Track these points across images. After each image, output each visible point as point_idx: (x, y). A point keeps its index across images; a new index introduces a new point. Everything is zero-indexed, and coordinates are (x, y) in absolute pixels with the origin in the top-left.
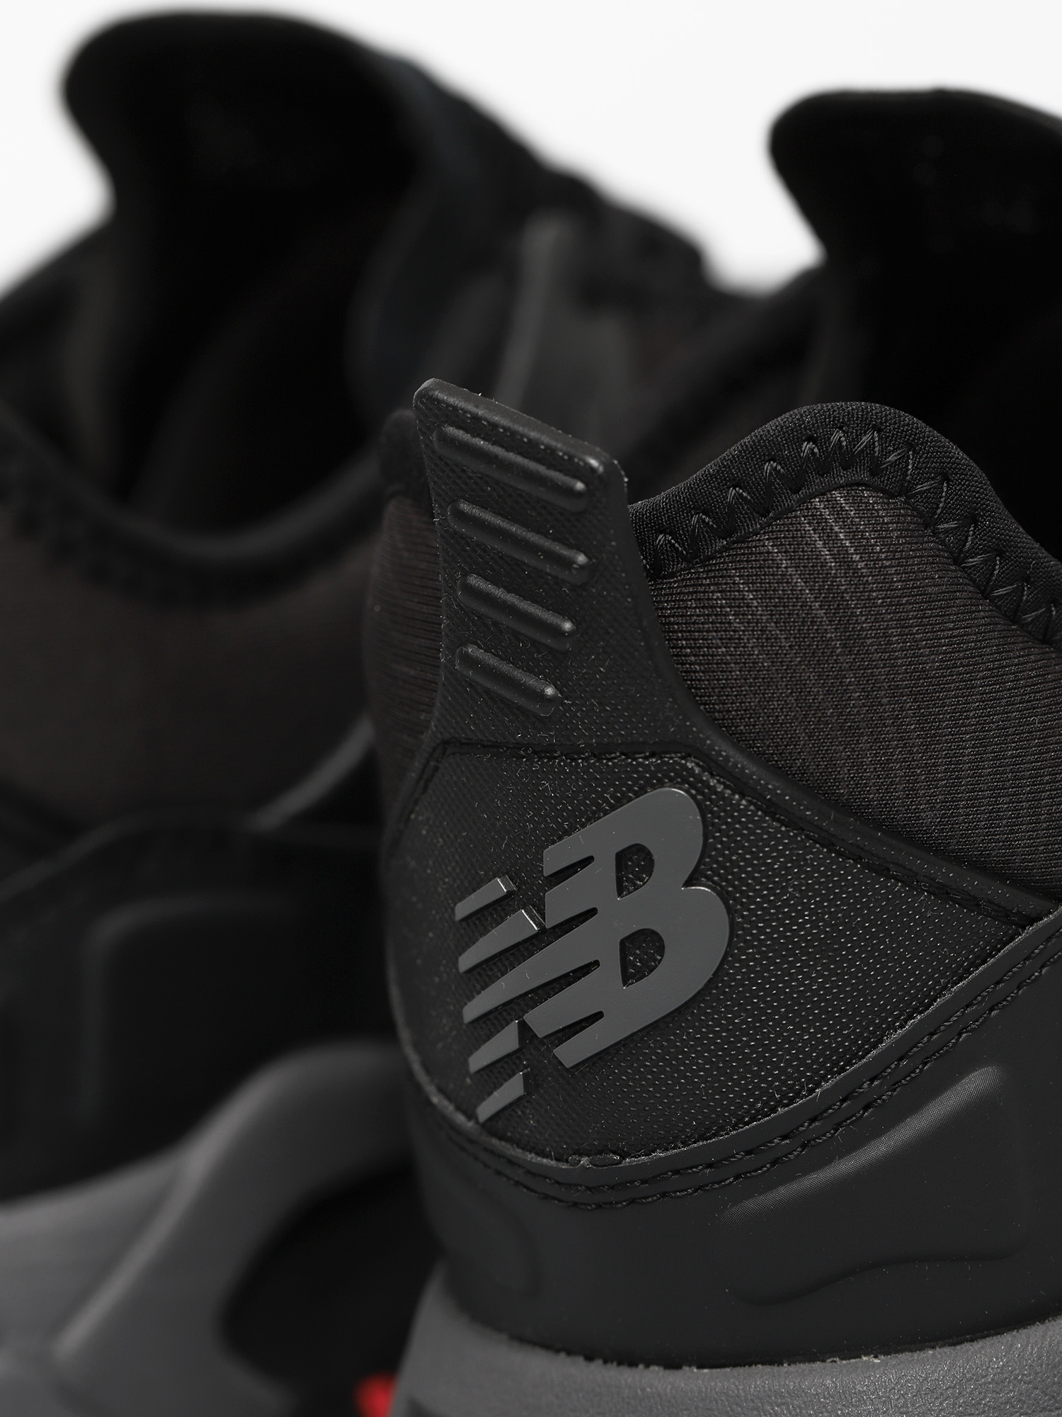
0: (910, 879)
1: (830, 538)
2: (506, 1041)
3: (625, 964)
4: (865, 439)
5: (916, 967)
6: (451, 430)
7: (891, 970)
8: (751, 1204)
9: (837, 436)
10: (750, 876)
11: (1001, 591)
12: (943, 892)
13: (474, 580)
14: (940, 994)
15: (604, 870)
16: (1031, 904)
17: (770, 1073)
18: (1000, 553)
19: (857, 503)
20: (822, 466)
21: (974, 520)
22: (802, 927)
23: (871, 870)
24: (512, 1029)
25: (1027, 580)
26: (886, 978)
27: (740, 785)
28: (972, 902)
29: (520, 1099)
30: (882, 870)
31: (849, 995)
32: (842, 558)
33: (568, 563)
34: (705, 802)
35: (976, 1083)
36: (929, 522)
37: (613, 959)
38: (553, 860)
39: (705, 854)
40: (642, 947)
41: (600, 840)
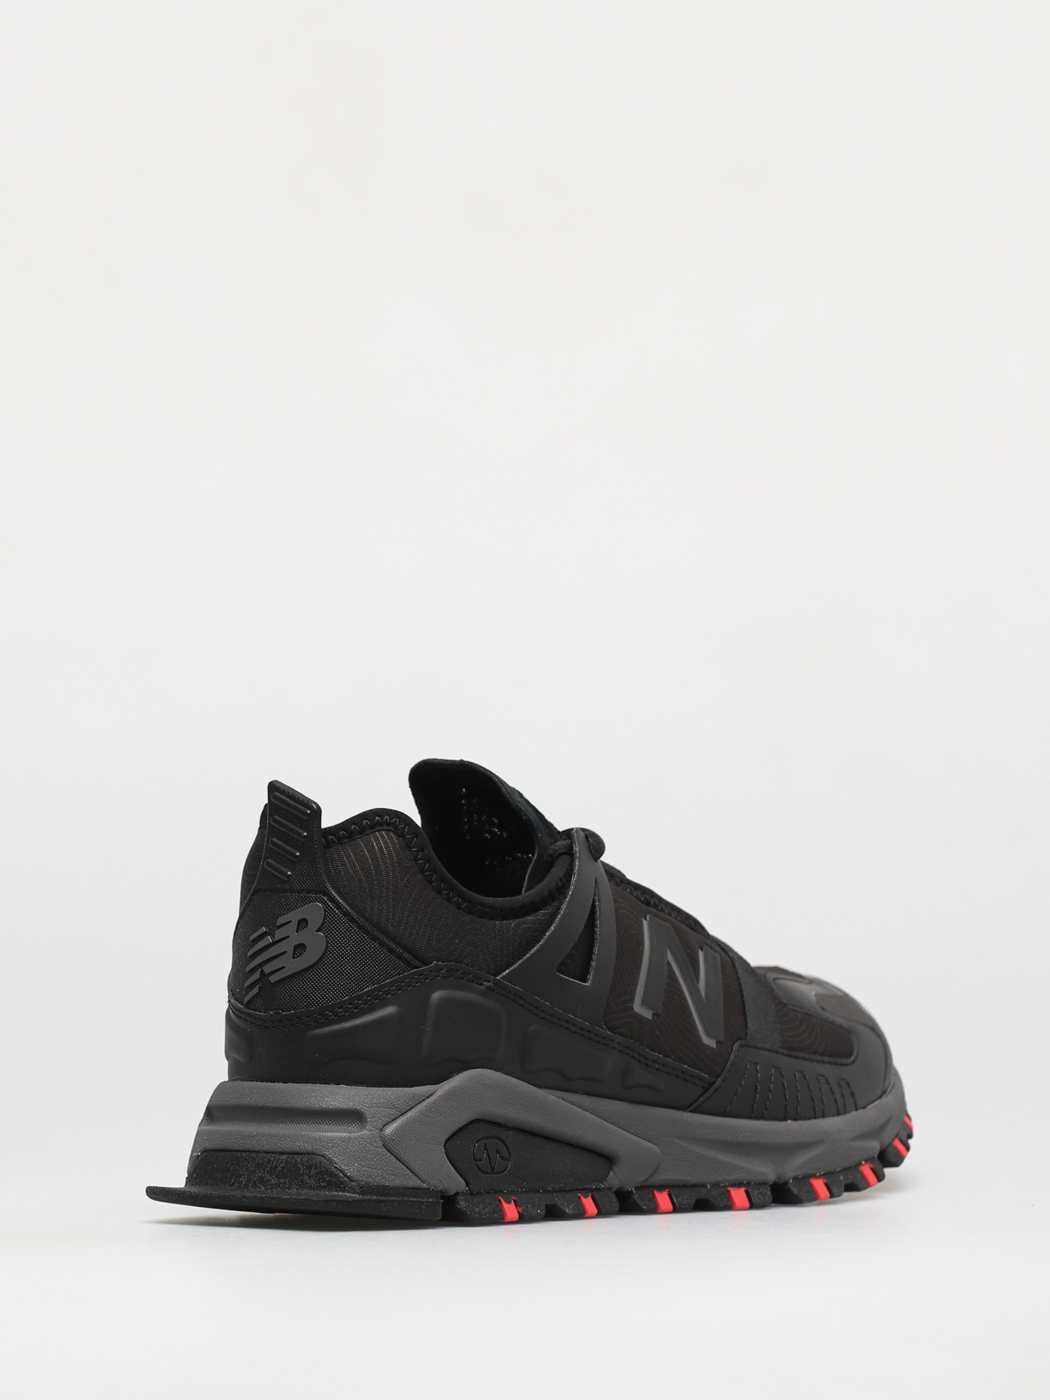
0: (382, 944)
1: (378, 843)
2: (257, 975)
3: (294, 954)
4: (395, 819)
5: (378, 971)
6: (276, 793)
7: (371, 970)
8: (318, 1031)
9: (387, 817)
10: (335, 933)
11: (427, 873)
12: (391, 951)
13: (274, 839)
14: (384, 981)
15: (294, 924)
16: (418, 963)
17: (329, 992)
18: (429, 862)
19: (388, 835)
20: (381, 824)
21: (423, 851)
22: (347, 951)
23: (371, 938)
24: (259, 972)
25: (435, 872)
26: (369, 972)
27: (338, 906)
28: (399, 957)
29: (257, 993)
30: (374, 939)
31: (357, 974)
32: (380, 849)
33: (300, 835)
34: (327, 910)
35: (390, 1010)
36: (409, 847)
37: (291, 952)
38: (280, 921)
39: (323, 923)
40: (300, 948)
41: (294, 916)
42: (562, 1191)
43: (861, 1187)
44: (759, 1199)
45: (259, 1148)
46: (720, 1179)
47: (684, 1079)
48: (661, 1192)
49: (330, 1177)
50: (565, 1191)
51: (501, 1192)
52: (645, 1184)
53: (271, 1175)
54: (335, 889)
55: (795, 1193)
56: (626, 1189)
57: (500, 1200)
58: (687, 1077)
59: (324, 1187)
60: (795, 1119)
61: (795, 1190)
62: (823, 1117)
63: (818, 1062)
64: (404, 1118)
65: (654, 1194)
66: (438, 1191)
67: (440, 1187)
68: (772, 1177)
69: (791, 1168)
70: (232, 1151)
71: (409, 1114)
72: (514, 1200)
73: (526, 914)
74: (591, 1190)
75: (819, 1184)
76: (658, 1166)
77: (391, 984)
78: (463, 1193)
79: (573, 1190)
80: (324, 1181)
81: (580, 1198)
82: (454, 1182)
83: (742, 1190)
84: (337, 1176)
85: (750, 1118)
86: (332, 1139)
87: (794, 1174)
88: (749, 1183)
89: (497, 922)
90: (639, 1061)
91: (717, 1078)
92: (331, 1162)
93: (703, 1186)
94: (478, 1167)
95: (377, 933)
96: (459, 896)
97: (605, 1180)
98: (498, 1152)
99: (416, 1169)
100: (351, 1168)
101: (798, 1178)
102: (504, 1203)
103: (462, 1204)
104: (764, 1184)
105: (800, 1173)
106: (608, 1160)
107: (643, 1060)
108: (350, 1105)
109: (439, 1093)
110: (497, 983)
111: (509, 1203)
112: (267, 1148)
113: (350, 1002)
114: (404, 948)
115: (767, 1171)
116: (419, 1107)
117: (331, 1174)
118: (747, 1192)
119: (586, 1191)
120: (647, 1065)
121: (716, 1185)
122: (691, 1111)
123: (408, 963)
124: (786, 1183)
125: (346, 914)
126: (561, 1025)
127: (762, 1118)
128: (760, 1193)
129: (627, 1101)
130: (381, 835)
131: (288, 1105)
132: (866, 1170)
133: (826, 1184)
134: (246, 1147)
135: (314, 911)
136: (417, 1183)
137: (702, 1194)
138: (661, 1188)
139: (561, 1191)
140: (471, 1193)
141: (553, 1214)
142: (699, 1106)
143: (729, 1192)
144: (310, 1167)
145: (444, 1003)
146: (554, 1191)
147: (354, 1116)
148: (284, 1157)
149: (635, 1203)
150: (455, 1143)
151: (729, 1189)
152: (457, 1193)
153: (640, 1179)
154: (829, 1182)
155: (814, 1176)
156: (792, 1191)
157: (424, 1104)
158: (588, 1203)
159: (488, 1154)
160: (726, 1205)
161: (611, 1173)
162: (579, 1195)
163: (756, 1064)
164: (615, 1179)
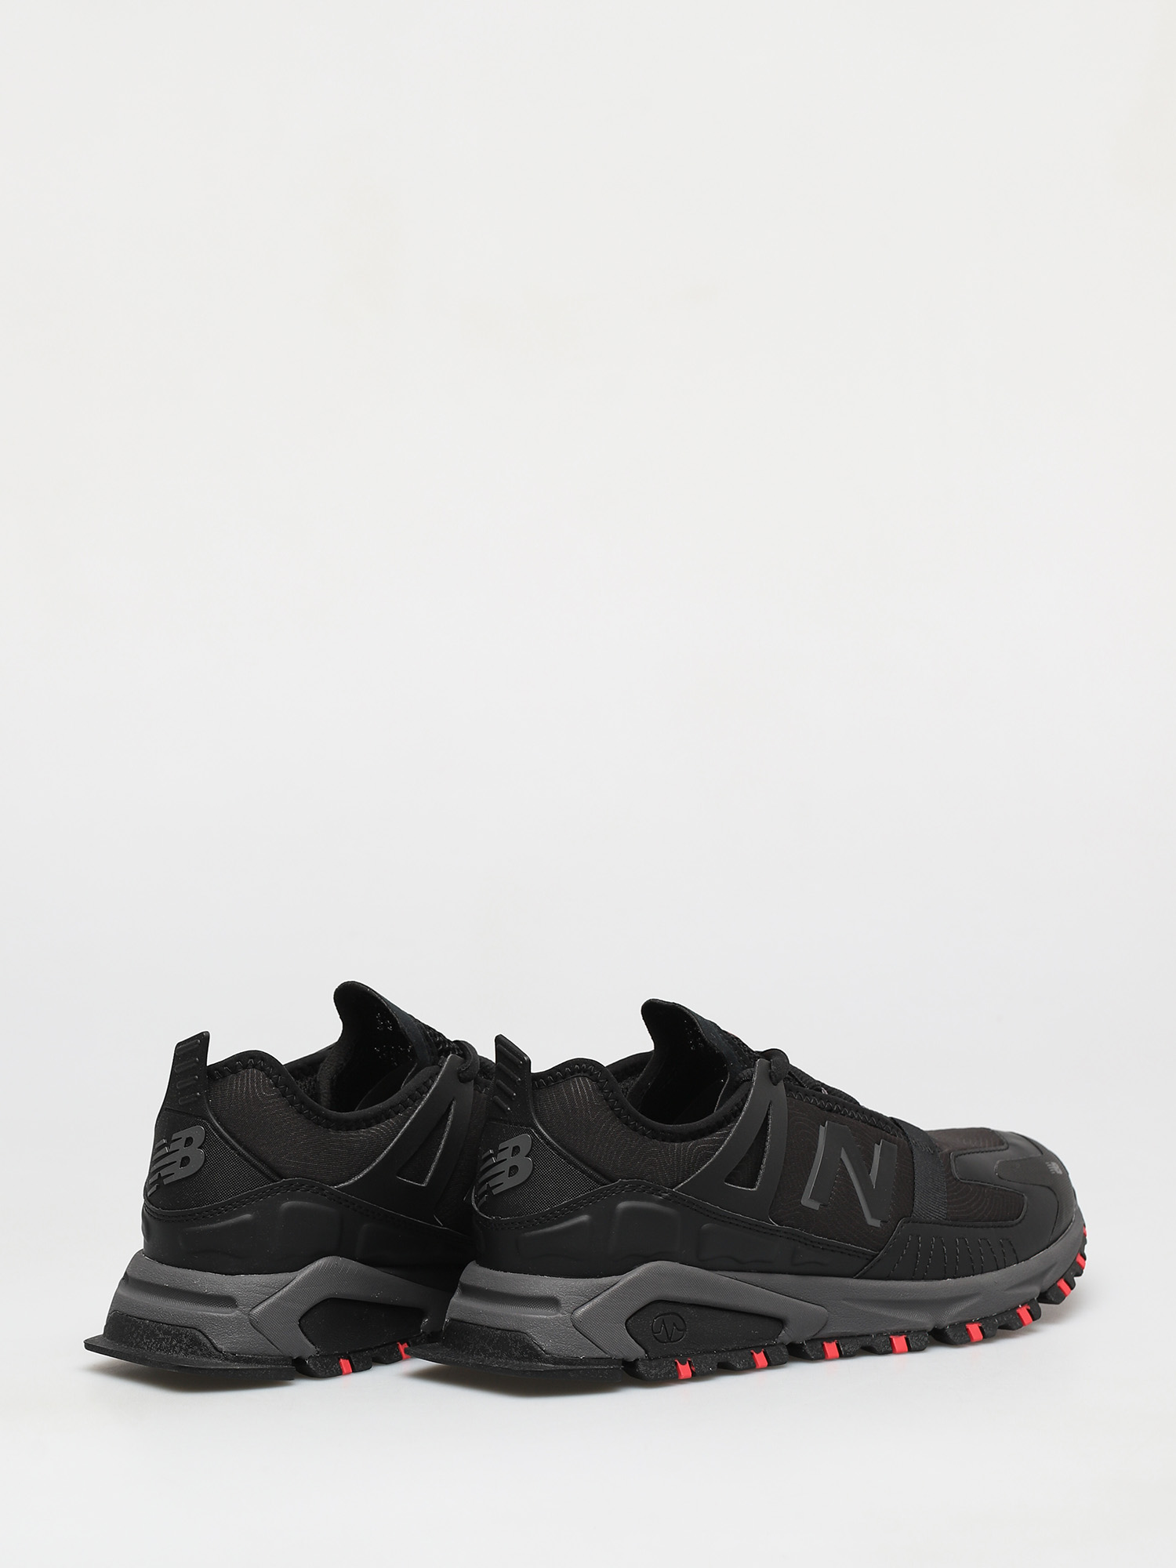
0: (576, 1167)
1: (575, 1087)
3: (509, 1173)
5: (573, 1188)
9: (584, 1065)
10: (540, 1158)
11: (616, 1110)
12: (584, 1172)
13: (500, 1081)
14: (578, 1196)
15: (510, 1150)
16: (606, 1181)
17: (536, 1204)
19: (584, 1080)
20: (579, 1072)
22: (549, 1172)
23: (567, 1163)
24: (485, 1186)
25: (624, 1109)
27: (543, 1137)
28: (590, 1176)
29: (485, 1201)
30: (570, 1162)
31: (557, 1190)
32: (576, 1092)
33: (516, 1079)
34: (534, 1139)
35: (584, 1218)
36: (601, 1089)
37: (507, 1172)
38: (501, 1147)
39: (531, 1151)
40: (514, 1170)
41: (510, 1144)
42: (736, 1350)
43: (1015, 1327)
44: (916, 1344)
45: (483, 1323)
46: (883, 1330)
47: (849, 1254)
48: (830, 1342)
49: (530, 1352)
50: (739, 1349)
51: (677, 1356)
52: (816, 1337)
53: (489, 1346)
54: (541, 1124)
55: (951, 1337)
56: (797, 1342)
57: (676, 1363)
58: (851, 1252)
59: (526, 1358)
60: (954, 1278)
61: (951, 1335)
62: (982, 1273)
63: (982, 1227)
64: (591, 1303)
65: (823, 1345)
66: (619, 1360)
67: (621, 1356)
68: (930, 1326)
69: (947, 1318)
70: (466, 1323)
71: (595, 1300)
72: (690, 1362)
73: (704, 1135)
74: (763, 1347)
75: (974, 1329)
76: (827, 1322)
77: (584, 1198)
78: (642, 1360)
79: (746, 1348)
80: (526, 1354)
81: (752, 1354)
82: (633, 1351)
83: (903, 1338)
84: (537, 1351)
85: (912, 1279)
86: (533, 1320)
87: (950, 1322)
88: (909, 1332)
89: (676, 1144)
90: (806, 1244)
91: (880, 1251)
92: (533, 1339)
93: (868, 1335)
94: (656, 1338)
95: (572, 1158)
96: (643, 1126)
97: (777, 1337)
98: (674, 1325)
99: (600, 1343)
100: (545, 1343)
101: (954, 1324)
102: (679, 1364)
103: (641, 1368)
104: (925, 1331)
105: (956, 1321)
106: (781, 1322)
107: (808, 1243)
108: (548, 1293)
109: (621, 1283)
110: (673, 1195)
111: (683, 1363)
112: (488, 1324)
113: (552, 1212)
114: (595, 1169)
115: (925, 1320)
116: (604, 1295)
117: (532, 1348)
118: (907, 1339)
119: (758, 1349)
120: (813, 1246)
121: (879, 1334)
122: (857, 1278)
123: (598, 1182)
124: (944, 1329)
125: (548, 1143)
126: (730, 1223)
127: (924, 1278)
128: (918, 1340)
129: (796, 1274)
130: (578, 1081)
131: (505, 1291)
132: (1023, 1312)
133: (980, 1328)
134: (475, 1321)
135: (524, 1141)
136: (602, 1354)
137: (867, 1342)
138: (830, 1339)
139: (734, 1350)
140: (650, 1359)
141: (726, 1368)
142: (864, 1274)
143: (891, 1340)
144: (516, 1342)
145: (628, 1211)
146: (728, 1350)
147: (552, 1302)
148: (499, 1332)
149: (805, 1352)
150: (634, 1323)
151: (891, 1337)
152: (637, 1360)
153: (809, 1335)
154: (983, 1327)
155: (970, 1322)
156: (948, 1336)
157: (607, 1292)
158: (760, 1358)
159: (665, 1327)
160: (889, 1350)
161: (783, 1332)
162: (752, 1351)
163: (918, 1236)
164: (785, 1336)
